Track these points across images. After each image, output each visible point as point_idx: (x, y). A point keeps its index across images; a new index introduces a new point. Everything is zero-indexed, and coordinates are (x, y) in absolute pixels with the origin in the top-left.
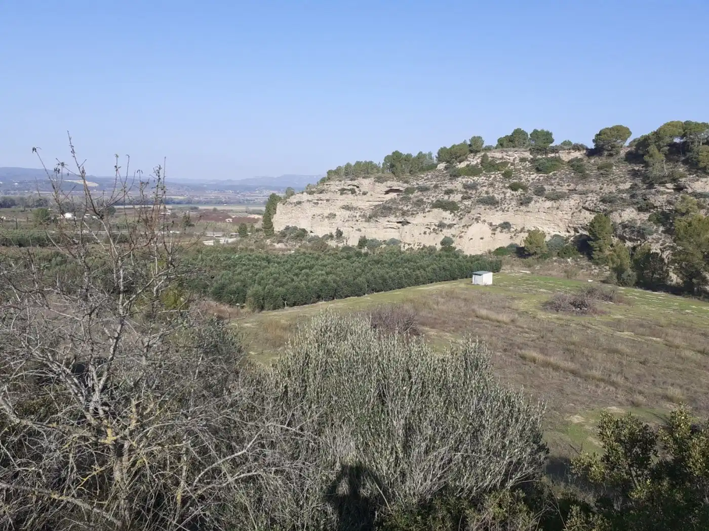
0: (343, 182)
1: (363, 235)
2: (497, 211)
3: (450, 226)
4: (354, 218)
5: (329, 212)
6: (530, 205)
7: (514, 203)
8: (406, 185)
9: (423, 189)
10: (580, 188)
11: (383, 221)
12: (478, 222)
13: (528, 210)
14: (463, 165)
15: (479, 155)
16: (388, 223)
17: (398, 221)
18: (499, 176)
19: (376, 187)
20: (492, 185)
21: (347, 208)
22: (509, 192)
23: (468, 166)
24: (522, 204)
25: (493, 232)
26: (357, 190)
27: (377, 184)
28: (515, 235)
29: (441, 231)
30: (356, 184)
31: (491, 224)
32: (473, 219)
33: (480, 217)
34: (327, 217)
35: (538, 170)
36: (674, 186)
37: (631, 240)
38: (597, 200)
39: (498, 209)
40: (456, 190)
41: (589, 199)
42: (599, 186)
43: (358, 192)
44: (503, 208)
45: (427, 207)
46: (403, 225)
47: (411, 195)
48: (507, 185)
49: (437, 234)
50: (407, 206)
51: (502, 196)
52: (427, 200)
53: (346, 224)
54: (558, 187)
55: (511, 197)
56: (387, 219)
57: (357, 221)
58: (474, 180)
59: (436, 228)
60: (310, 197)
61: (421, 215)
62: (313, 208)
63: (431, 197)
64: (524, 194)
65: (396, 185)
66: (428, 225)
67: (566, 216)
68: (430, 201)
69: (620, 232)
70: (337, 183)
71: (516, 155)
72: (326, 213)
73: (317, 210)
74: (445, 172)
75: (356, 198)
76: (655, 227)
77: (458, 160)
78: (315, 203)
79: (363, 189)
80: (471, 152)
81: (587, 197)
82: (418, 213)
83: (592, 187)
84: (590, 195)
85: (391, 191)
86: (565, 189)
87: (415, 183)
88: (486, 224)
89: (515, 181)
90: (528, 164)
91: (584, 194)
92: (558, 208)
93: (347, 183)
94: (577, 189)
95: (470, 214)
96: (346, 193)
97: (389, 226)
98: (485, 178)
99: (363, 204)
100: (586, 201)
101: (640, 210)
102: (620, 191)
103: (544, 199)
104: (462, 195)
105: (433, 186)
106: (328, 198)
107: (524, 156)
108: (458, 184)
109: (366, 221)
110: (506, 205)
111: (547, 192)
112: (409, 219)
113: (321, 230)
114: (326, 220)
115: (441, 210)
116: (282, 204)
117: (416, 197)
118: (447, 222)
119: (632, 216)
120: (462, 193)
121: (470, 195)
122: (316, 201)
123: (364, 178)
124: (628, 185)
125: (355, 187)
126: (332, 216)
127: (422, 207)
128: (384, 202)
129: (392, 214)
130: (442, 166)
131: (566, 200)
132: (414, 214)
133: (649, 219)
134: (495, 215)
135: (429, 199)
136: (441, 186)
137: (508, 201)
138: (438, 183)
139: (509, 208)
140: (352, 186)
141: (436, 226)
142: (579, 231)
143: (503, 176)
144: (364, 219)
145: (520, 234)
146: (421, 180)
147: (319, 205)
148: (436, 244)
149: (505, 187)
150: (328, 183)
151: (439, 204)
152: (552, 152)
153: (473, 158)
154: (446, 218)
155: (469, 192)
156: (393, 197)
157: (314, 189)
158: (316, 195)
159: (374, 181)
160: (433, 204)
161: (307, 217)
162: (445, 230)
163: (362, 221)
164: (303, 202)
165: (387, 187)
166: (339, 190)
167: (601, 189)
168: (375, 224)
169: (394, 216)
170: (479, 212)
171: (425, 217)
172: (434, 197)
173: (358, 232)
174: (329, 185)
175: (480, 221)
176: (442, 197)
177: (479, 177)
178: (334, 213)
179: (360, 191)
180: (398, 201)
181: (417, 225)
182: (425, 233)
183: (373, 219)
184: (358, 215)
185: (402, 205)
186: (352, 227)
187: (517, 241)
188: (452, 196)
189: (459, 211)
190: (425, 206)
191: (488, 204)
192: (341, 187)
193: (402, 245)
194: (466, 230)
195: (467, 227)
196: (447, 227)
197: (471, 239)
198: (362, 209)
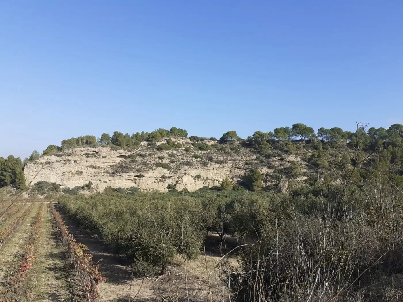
0: (86, 149)
1: (109, 186)
2: (194, 169)
3: (169, 178)
4: (100, 174)
5: (77, 170)
6: (208, 166)
7: (200, 165)
8: (130, 153)
9: (142, 156)
10: (230, 158)
11: (125, 175)
12: (186, 175)
13: (208, 168)
14: (159, 143)
15: (164, 139)
16: (128, 177)
17: (136, 175)
18: (183, 151)
19: (112, 153)
20: (183, 155)
21: (91, 166)
22: (194, 160)
23: (162, 144)
24: (204, 165)
25: (195, 180)
26: (97, 154)
27: (112, 151)
28: (204, 182)
29: (165, 180)
30: (96, 151)
32: (183, 173)
33: (186, 172)
35: (201, 148)
36: (280, 158)
37: (270, 181)
38: (242, 164)
39: (194, 167)
40: (165, 157)
41: (237, 163)
42: (240, 157)
44: (196, 167)
45: (153, 167)
46: (139, 178)
47: (135, 159)
49: (163, 182)
50: (138, 166)
51: (192, 161)
52: (149, 163)
53: (94, 178)
54: (219, 157)
55: (196, 162)
56: (128, 174)
57: (103, 175)
59: (161, 179)
60: (58, 159)
61: (151, 171)
62: (62, 167)
64: (201, 161)
65: (124, 152)
66: (156, 177)
67: (227, 172)
68: (152, 163)
70: (82, 149)
71: (183, 141)
72: (74, 170)
73: (66, 168)
74: (150, 147)
75: (98, 160)
76: (281, 176)
77: (157, 140)
78: (64, 163)
79: (102, 154)
81: (236, 162)
82: (149, 170)
83: (237, 158)
84: (237, 161)
85: (121, 156)
86: (222, 158)
87: (134, 152)
88: (190, 176)
89: (193, 154)
90: (192, 146)
91: (234, 161)
92: (223, 168)
93: (89, 150)
94: (228, 158)
95: (180, 171)
96: (90, 157)
97: (128, 179)
98: (176, 152)
99: (104, 164)
101: (269, 168)
102: (252, 160)
103: (214, 163)
104: (169, 160)
105: (148, 154)
106: (75, 159)
108: (165, 153)
109: (111, 176)
111: (214, 160)
112: (143, 173)
113: (72, 184)
114: (76, 175)
115: (162, 168)
116: (32, 164)
118: (167, 175)
119: (266, 171)
120: (169, 159)
123: (102, 147)
124: (255, 157)
125: (95, 153)
126: (80, 173)
127: (149, 166)
128: (117, 163)
129: (131, 171)
130: (143, 143)
131: (226, 164)
132: (146, 171)
133: (275, 172)
134: (193, 171)
135: (150, 162)
136: (154, 155)
137: (196, 164)
138: (151, 153)
139: (199, 167)
140: (93, 152)
141: (160, 178)
142: (234, 179)
143: (185, 151)
144: (108, 174)
145: (207, 181)
146: (136, 150)
147: (67, 164)
148: (164, 189)
149: (191, 156)
150: (73, 149)
151: (159, 165)
152: (200, 141)
153: (162, 140)
154: (166, 173)
155: (172, 159)
156: (122, 160)
157: (61, 153)
158: (64, 157)
159: (111, 149)
160: (155, 165)
161: (57, 174)
162: (167, 180)
163: (107, 176)
164: (53, 162)
165: (119, 154)
166: (84, 154)
167: (242, 159)
168: (118, 178)
169: (132, 172)
170: (185, 170)
171: (154, 172)
172: (153, 160)
173: (105, 183)
174: (74, 151)
175: (187, 175)
176: (158, 161)
177: (172, 150)
178: (81, 171)
179: (100, 155)
180: (128, 163)
181: (149, 178)
182: (155, 182)
183: (116, 174)
184: (102, 172)
185: (133, 165)
186: (100, 180)
187: (207, 185)
188: (164, 160)
189: (171, 169)
190: (151, 166)
191: (188, 165)
192: (86, 152)
193: (142, 190)
194: (181, 180)
195: (181, 178)
196: (167, 178)
197: (186, 184)
198: (104, 167)
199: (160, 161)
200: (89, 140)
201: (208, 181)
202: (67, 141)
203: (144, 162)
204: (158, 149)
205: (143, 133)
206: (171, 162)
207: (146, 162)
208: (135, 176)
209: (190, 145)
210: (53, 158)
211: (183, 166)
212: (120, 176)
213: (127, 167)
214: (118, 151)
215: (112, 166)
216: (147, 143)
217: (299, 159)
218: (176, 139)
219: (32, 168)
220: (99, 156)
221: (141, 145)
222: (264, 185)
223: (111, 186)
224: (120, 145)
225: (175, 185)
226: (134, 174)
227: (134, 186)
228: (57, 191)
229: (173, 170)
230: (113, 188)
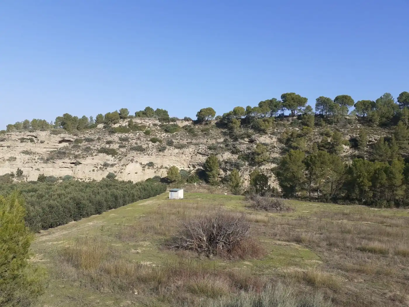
0: (23, 133)
1: (41, 173)
2: (145, 155)
3: (112, 165)
4: (33, 161)
5: (10, 156)
6: (165, 151)
7: (155, 150)
8: (75, 137)
9: (89, 140)
10: (194, 141)
11: (59, 162)
12: (132, 162)
13: (164, 154)
14: (117, 126)
15: (126, 120)
16: (63, 164)
18: (142, 134)
19: (52, 137)
20: (139, 139)
21: (26, 153)
22: (151, 144)
23: (120, 126)
24: (160, 151)
25: (143, 169)
26: (35, 139)
27: (52, 135)
28: (157, 170)
29: (106, 169)
30: (34, 135)
31: (141, 164)
32: (129, 160)
33: (133, 159)
34: (8, 160)
35: (166, 131)
36: (249, 140)
37: (230, 170)
38: (205, 148)
39: (145, 154)
40: (114, 142)
41: (201, 147)
42: (205, 140)
43: (36, 141)
44: (149, 153)
45: (94, 152)
46: (75, 165)
47: (79, 144)
48: (149, 139)
49: (103, 171)
50: (78, 151)
51: (147, 146)
52: (93, 148)
53: (26, 165)
54: (181, 141)
55: (152, 147)
56: (63, 160)
57: (36, 162)
58: (126, 136)
59: (102, 167)
61: (90, 158)
63: (96, 146)
64: (160, 145)
65: (67, 136)
66: (95, 165)
67: (188, 158)
68: (95, 148)
69: (223, 165)
70: (18, 133)
71: (150, 122)
72: (7, 156)
74: (104, 130)
75: (34, 145)
76: (243, 163)
77: (113, 122)
79: (41, 139)
80: (121, 118)
81: (200, 146)
82: (87, 156)
83: (202, 141)
84: (201, 145)
85: (64, 141)
86: (185, 142)
87: (82, 136)
88: (138, 163)
89: (153, 137)
90: (159, 128)
91: (197, 145)
92: (183, 153)
93: (26, 134)
94: (192, 142)
95: (126, 157)
96: (25, 142)
97: (64, 166)
98: (133, 135)
99: (42, 150)
100: (199, 149)
101: (233, 153)
102: (218, 143)
103: (173, 148)
104: (119, 145)
105: (96, 138)
106: (9, 145)
107: (156, 123)
108: (116, 137)
109: (44, 163)
110: (150, 152)
111: (175, 144)
112: (79, 160)
113: (2, 171)
114: (7, 162)
115: (105, 154)
117: (85, 145)
118: (110, 163)
119: (228, 156)
120: (119, 143)
121: (125, 145)
123: (41, 130)
124: (222, 140)
125: (33, 137)
126: (12, 159)
127: (90, 152)
128: (59, 149)
129: (67, 157)
130: (100, 126)
131: (187, 148)
132: (84, 157)
133: (239, 158)
134: (143, 157)
136: (102, 139)
137: (151, 149)
138: (100, 136)
139: (152, 153)
140: (31, 136)
141: (102, 165)
142: (196, 167)
143: (145, 134)
144: (42, 161)
145: (160, 169)
146: (86, 134)
147: (1, 150)
148: (103, 178)
149: (147, 140)
150: (8, 134)
151: (103, 151)
152: (172, 121)
153: (123, 122)
154: (109, 160)
155: (124, 143)
156: (66, 146)
159: (50, 133)
162: (109, 168)
163: (40, 163)
165: (61, 138)
166: (19, 139)
167: (207, 142)
168: (52, 165)
170: (132, 156)
171: (93, 159)
173: (37, 171)
174: (9, 136)
175: (134, 162)
176: (104, 146)
177: (129, 134)
178: (14, 157)
180: (70, 148)
181: (87, 165)
182: (93, 170)
183: (50, 161)
184: (36, 158)
185: (73, 151)
186: (32, 168)
187: (159, 174)
188: (112, 145)
189: (118, 155)
190: (92, 151)
191: (138, 151)
192: (22, 137)
193: (76, 180)
194: (124, 168)
195: (125, 166)
196: (110, 166)
197: (129, 174)
198: (40, 153)
201: (162, 170)
203: (86, 148)
204: (110, 132)
206: (120, 147)
207: (88, 148)
208: (71, 163)
209: (158, 126)
212: (53, 163)
213: (65, 153)
214: (59, 135)
215: (51, 152)
216: (104, 125)
217: (275, 139)
218: (143, 121)
220: (37, 141)
221: (96, 128)
222: (224, 175)
223: (43, 174)
224: (67, 129)
225: (116, 174)
227: (70, 174)
229: (118, 157)
230: (45, 175)
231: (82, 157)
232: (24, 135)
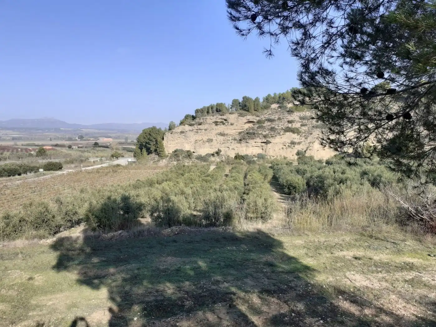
0: (215, 117)
3: (299, 143)
4: (228, 141)
5: (207, 138)
8: (257, 118)
9: (272, 121)
11: (252, 142)
16: (255, 143)
17: (262, 141)
19: (239, 119)
21: (221, 134)
26: (225, 122)
27: (240, 117)
29: (294, 146)
30: (224, 118)
32: (315, 138)
33: (319, 137)
40: (295, 121)
43: (226, 124)
45: (281, 132)
46: (266, 144)
47: (263, 125)
49: (292, 148)
50: (265, 131)
52: (278, 128)
53: (223, 146)
56: (255, 140)
58: (303, 114)
59: (290, 145)
60: (191, 128)
61: (278, 137)
62: (195, 136)
66: (284, 143)
68: (280, 128)
70: (212, 117)
72: (205, 138)
73: (198, 137)
74: (279, 110)
75: (226, 127)
78: (196, 132)
79: (230, 121)
82: (276, 136)
85: (249, 122)
87: (263, 117)
93: (218, 117)
95: (312, 135)
96: (219, 124)
97: (255, 145)
98: (310, 113)
99: (232, 131)
104: (301, 124)
105: (277, 118)
106: (205, 128)
108: (295, 116)
109: (238, 143)
112: (269, 139)
113: (204, 151)
114: (207, 143)
115: (291, 133)
116: (170, 134)
117: (269, 126)
118: (296, 141)
120: (300, 122)
121: (305, 124)
122: (196, 131)
123: (230, 114)
125: (223, 120)
126: (210, 141)
127: (276, 132)
128: (245, 130)
129: (257, 137)
130: (275, 106)
132: (273, 137)
135: (279, 126)
136: (283, 118)
138: (280, 116)
140: (221, 120)
141: (289, 143)
144: (236, 142)
146: (265, 115)
147: (199, 133)
148: (293, 155)
150: (203, 118)
151: (288, 130)
154: (295, 138)
155: (304, 121)
156: (251, 126)
157: (193, 123)
158: (195, 126)
159: (238, 116)
160: (284, 130)
161: (191, 142)
162: (296, 146)
163: (234, 143)
164: (186, 132)
165: (247, 120)
166: (213, 123)
168: (245, 144)
169: (259, 138)
170: (318, 134)
171: (281, 138)
172: (281, 125)
173: (233, 150)
174: (204, 120)
176: (287, 125)
177: (306, 112)
178: (211, 138)
179: (228, 123)
180: (256, 128)
181: (277, 144)
182: (283, 148)
183: (243, 141)
184: (230, 139)
185: (260, 131)
186: (228, 148)
188: (294, 124)
189: (302, 133)
190: (279, 131)
191: (322, 128)
192: (214, 120)
193: (269, 157)
194: (312, 145)
195: (313, 143)
196: (297, 144)
197: (318, 150)
198: (232, 135)
199: (290, 125)
200: (218, 108)
202: (199, 110)
203: (271, 128)
204: (288, 111)
205: (275, 94)
206: (302, 125)
207: (273, 128)
208: (262, 143)
210: (187, 128)
211: (315, 130)
212: (247, 143)
213: (254, 134)
214: (246, 117)
215: (240, 133)
216: (278, 105)
219: (170, 137)
221: (272, 109)
223: (238, 153)
224: (248, 111)
225: (305, 151)
226: (260, 141)
227: (261, 152)
228: (190, 158)
229: (304, 135)
230: (240, 154)
231: (272, 137)
232: (216, 119)
